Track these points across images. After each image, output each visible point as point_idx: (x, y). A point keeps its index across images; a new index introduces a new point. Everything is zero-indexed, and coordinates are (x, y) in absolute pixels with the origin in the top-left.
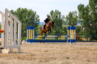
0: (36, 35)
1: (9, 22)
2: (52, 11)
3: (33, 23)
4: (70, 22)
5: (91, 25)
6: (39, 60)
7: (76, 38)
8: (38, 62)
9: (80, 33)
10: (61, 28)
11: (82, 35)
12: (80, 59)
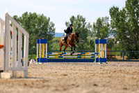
0: (50, 51)
1: (11, 33)
2: (73, 17)
3: (45, 34)
4: (99, 32)
5: (128, 37)
6: (54, 88)
7: (108, 56)
8: (53, 91)
9: (113, 49)
10: (86, 42)
11: (115, 51)
12: (112, 86)
